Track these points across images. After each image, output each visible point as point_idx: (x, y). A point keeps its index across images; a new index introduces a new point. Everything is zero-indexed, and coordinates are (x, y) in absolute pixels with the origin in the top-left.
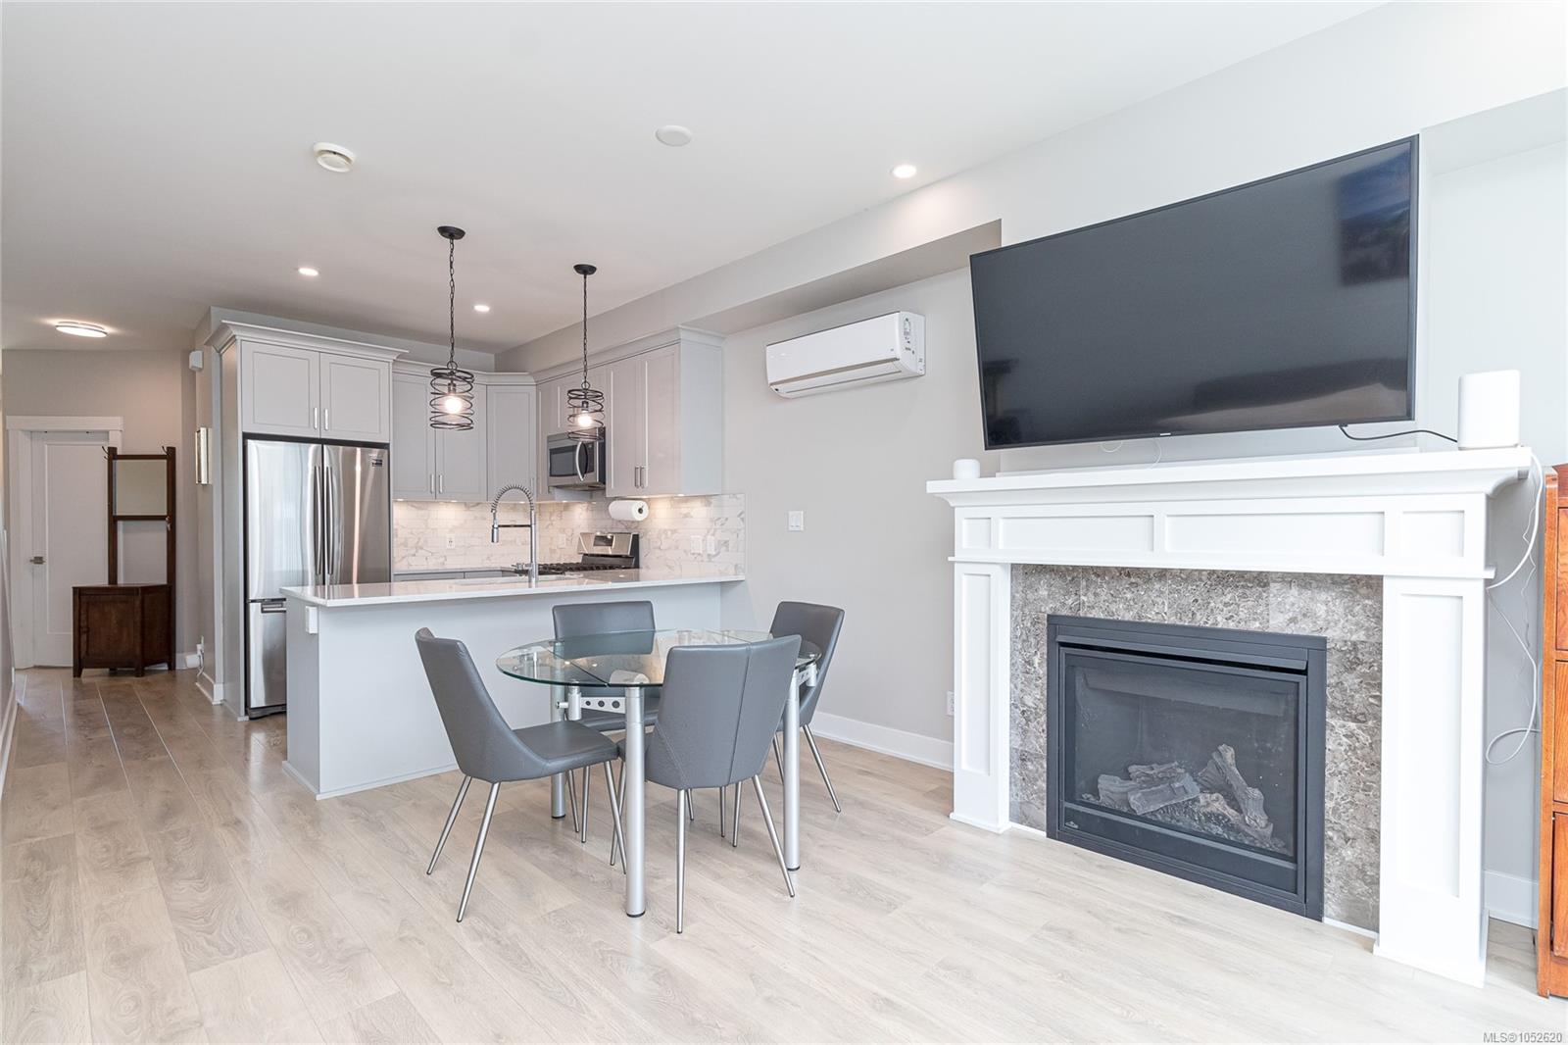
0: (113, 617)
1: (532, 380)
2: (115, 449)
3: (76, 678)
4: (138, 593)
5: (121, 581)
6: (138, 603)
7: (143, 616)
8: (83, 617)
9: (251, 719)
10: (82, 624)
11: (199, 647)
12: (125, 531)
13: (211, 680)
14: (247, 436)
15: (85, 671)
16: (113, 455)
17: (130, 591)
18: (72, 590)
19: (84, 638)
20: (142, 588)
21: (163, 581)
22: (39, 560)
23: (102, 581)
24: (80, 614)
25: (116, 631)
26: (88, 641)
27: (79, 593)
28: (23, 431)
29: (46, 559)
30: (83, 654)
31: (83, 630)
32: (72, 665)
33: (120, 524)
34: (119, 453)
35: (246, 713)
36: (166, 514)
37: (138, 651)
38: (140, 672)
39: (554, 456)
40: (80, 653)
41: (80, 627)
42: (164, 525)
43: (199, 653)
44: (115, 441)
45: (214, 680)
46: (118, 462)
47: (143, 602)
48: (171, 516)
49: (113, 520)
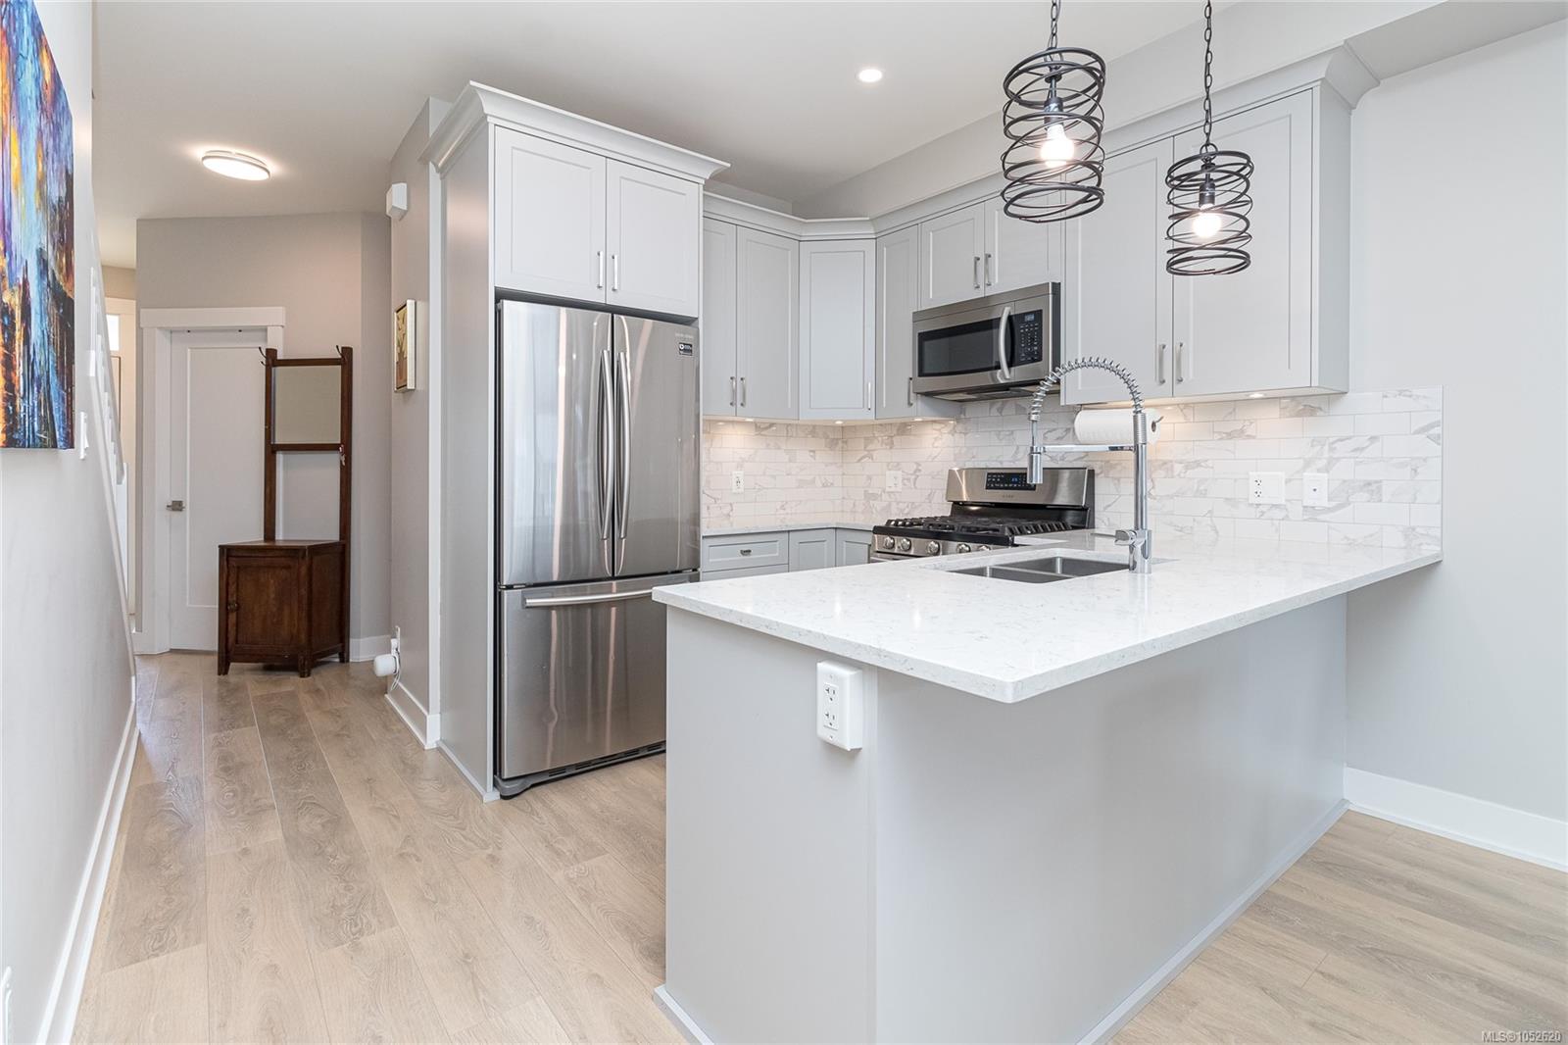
0: (272, 589)
1: (870, 231)
2: (275, 351)
3: (222, 677)
4: (303, 557)
5: (280, 536)
6: (304, 570)
7: (310, 591)
8: (232, 589)
9: (503, 797)
10: (230, 599)
11: (394, 643)
12: (286, 466)
13: (424, 711)
14: (501, 296)
15: (232, 665)
16: (272, 359)
17: (293, 552)
18: (218, 549)
19: (233, 618)
20: (310, 547)
21: (333, 536)
22: (177, 506)
23: (254, 536)
24: (227, 584)
25: (275, 609)
26: (237, 624)
27: (227, 552)
28: (160, 328)
29: (187, 505)
30: (231, 640)
31: (230, 605)
32: (216, 648)
33: (280, 457)
34: (280, 356)
35: (495, 784)
36: (339, 442)
37: (303, 637)
38: (304, 673)
39: (927, 344)
40: (227, 639)
41: (227, 603)
42: (334, 459)
43: (394, 651)
44: (276, 341)
45: (428, 711)
46: (279, 371)
47: (310, 569)
48: (345, 446)
49: (272, 450)
